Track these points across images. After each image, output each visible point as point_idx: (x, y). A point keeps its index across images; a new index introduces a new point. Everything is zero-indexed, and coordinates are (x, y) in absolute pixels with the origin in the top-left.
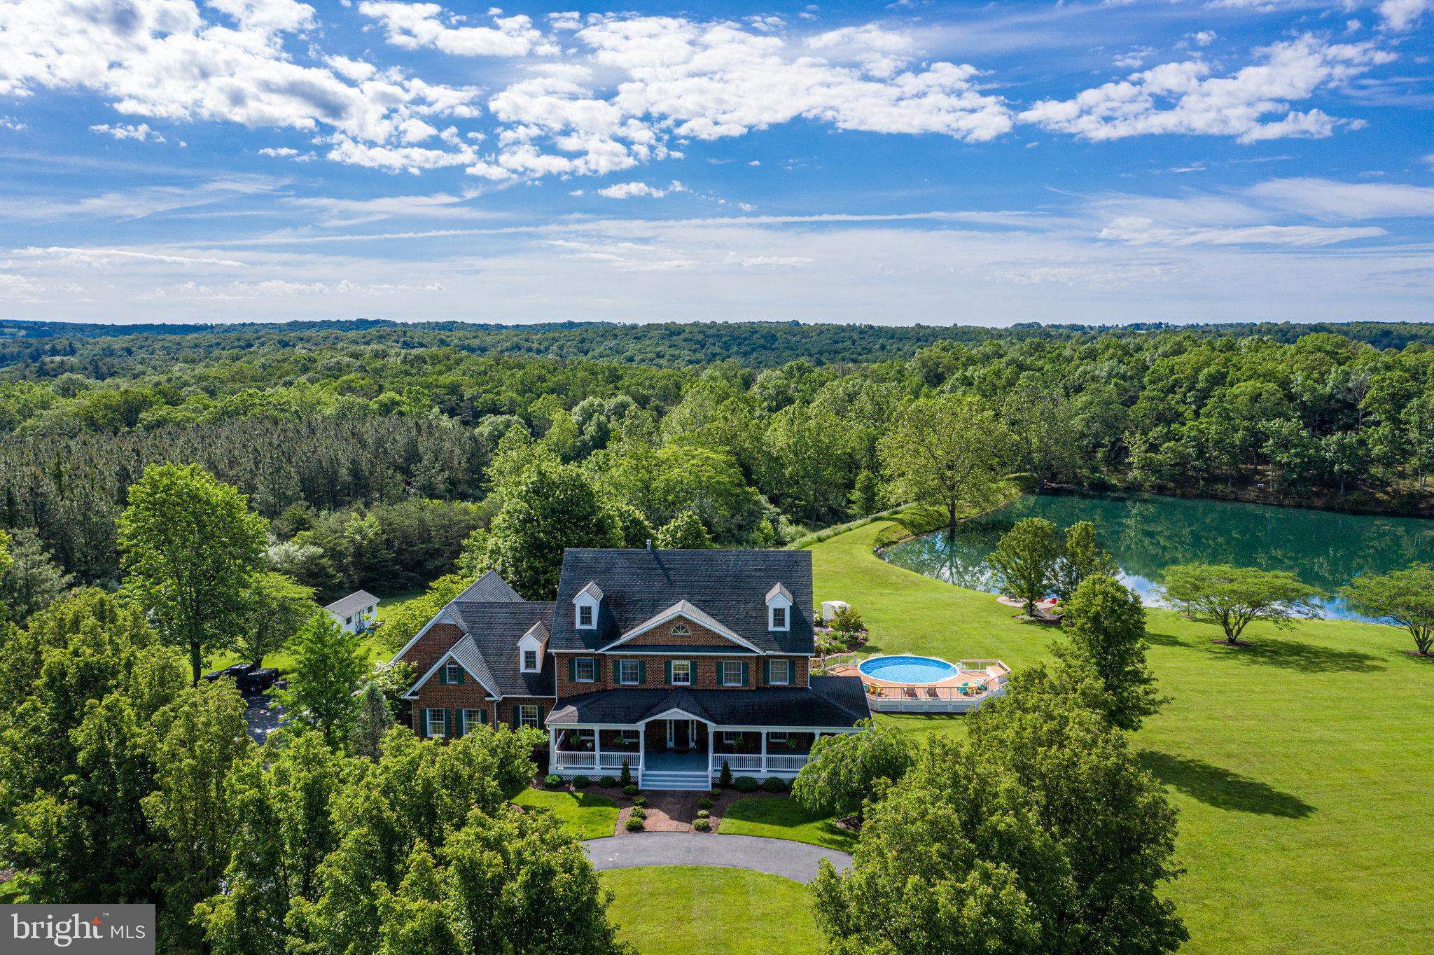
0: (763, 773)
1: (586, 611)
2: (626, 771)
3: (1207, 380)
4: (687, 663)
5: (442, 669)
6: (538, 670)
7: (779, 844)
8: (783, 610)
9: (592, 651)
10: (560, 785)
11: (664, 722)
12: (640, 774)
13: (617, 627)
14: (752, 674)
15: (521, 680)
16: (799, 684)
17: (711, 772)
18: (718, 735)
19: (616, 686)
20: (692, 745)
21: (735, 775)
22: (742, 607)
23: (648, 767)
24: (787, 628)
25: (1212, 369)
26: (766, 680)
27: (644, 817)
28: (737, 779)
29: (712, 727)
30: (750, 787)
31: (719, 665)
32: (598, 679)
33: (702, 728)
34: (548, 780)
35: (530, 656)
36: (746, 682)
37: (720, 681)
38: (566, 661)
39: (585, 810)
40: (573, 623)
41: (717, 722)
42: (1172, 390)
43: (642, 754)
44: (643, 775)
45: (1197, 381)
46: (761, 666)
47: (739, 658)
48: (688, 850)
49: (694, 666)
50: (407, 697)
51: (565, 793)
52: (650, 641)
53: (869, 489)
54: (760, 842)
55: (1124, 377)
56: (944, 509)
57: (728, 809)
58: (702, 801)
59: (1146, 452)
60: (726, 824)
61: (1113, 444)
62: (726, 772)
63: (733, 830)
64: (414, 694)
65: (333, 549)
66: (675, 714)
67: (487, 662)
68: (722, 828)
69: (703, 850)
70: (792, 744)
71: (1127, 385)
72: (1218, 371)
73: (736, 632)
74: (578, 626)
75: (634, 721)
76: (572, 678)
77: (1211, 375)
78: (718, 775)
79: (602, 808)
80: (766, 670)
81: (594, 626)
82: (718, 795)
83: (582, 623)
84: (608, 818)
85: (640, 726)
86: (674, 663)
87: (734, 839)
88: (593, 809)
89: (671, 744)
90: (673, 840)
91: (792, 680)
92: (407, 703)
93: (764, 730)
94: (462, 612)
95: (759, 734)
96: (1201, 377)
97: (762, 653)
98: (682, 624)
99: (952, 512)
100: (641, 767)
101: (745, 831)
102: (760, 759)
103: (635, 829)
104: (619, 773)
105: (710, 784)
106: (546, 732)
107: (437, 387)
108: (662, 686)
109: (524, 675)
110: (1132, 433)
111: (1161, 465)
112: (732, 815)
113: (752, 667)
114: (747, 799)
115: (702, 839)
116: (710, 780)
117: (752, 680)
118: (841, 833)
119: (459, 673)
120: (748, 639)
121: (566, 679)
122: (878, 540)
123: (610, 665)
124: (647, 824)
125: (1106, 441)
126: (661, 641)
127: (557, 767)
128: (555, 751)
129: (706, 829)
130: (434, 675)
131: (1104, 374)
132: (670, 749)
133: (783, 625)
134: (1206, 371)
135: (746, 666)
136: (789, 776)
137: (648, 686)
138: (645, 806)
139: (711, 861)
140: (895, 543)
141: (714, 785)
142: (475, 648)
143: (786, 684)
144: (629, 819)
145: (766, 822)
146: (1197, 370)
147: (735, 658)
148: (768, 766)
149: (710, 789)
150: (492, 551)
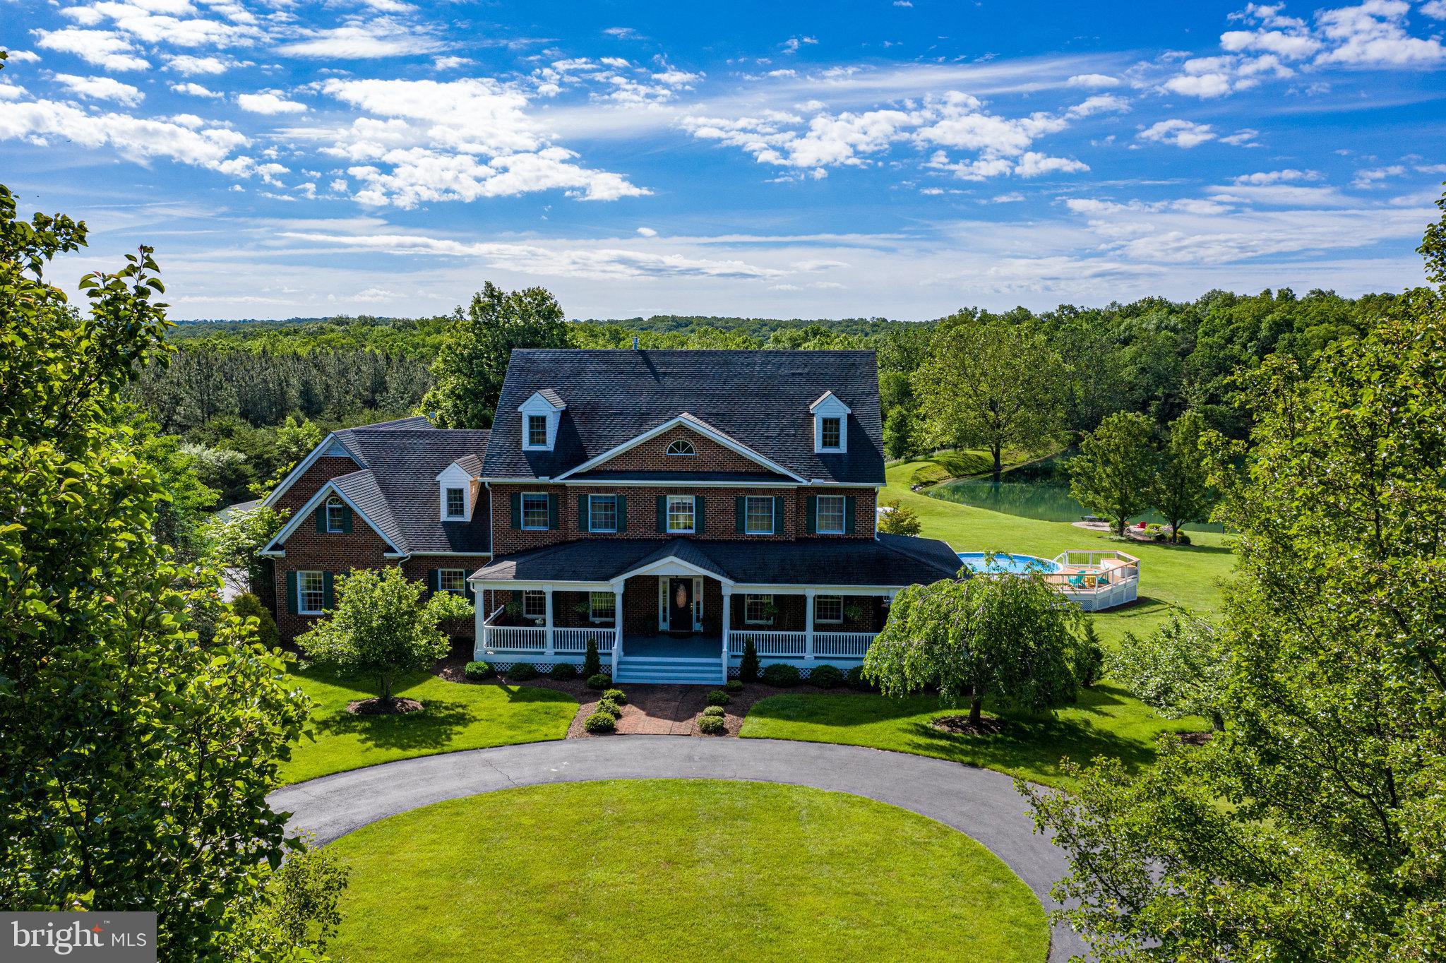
0: (808, 660)
1: (538, 423)
2: (592, 656)
3: (1271, 328)
4: (690, 499)
5: (320, 510)
6: (468, 516)
7: (844, 752)
8: (837, 421)
9: (544, 480)
10: (488, 676)
11: (654, 579)
12: (614, 661)
13: (583, 449)
14: (789, 516)
15: (441, 532)
16: (860, 532)
17: (727, 658)
18: (737, 599)
19: (583, 535)
20: (697, 627)
21: (764, 663)
22: (773, 422)
23: (628, 650)
24: (843, 449)
25: (1276, 316)
26: (811, 526)
27: (618, 716)
28: (768, 670)
29: (729, 587)
30: (786, 680)
31: (739, 503)
32: (554, 525)
33: (712, 588)
34: (470, 667)
35: (456, 496)
36: (780, 528)
37: (740, 528)
38: (506, 498)
39: (521, 707)
40: (518, 443)
41: (737, 580)
42: (1230, 340)
43: (618, 630)
44: (619, 663)
45: (1259, 329)
46: (804, 504)
47: (770, 491)
48: (690, 758)
49: (701, 502)
50: (265, 552)
51: (495, 687)
52: (634, 465)
53: (901, 426)
54: (813, 750)
55: (1174, 329)
56: (987, 455)
57: (753, 708)
58: (714, 694)
59: (1206, 403)
60: (752, 724)
61: (1168, 396)
62: (750, 658)
63: (763, 733)
64: (276, 547)
65: (259, 457)
66: (669, 566)
67: (393, 508)
68: (745, 730)
69: (713, 758)
70: (854, 613)
71: (1178, 338)
72: (1283, 318)
73: (765, 454)
74: (526, 446)
75: (606, 578)
76: (515, 524)
77: (1275, 322)
78: (738, 663)
79: (549, 704)
80: (811, 512)
81: (550, 445)
82: (739, 689)
83: (532, 442)
84: (559, 716)
85: (616, 585)
86: (672, 499)
87: (768, 745)
88: (538, 704)
89: (664, 626)
90: (665, 745)
91: (850, 529)
92: (267, 563)
93: (811, 591)
94: (362, 443)
95: (802, 599)
96: (1263, 326)
97: (805, 483)
98: (681, 439)
99: (997, 455)
100: (617, 648)
101: (788, 735)
102: (803, 639)
103: (602, 729)
104: (582, 660)
105: (725, 674)
106: (471, 596)
107: (424, 346)
108: (651, 535)
109: (445, 524)
110: (1191, 383)
111: (1224, 416)
112: (760, 713)
113: (790, 505)
114: (783, 696)
115: (713, 744)
116: (725, 669)
117: (789, 526)
118: (941, 736)
119: (346, 515)
120: (783, 463)
121: (506, 525)
122: (914, 478)
123: (573, 503)
124: (621, 725)
125: (1159, 393)
126: (650, 465)
127: (484, 650)
128: (484, 630)
129: (719, 731)
130: (308, 520)
131: (1152, 326)
132: (663, 633)
133: (837, 444)
134: (1269, 318)
135: (780, 502)
136: (851, 665)
137: (630, 535)
138: (619, 701)
139: (728, 774)
140: (934, 483)
141: (729, 678)
142: (377, 489)
143: (840, 532)
144: (591, 716)
145: (818, 722)
146: (1259, 320)
147: (763, 491)
148: (815, 650)
149: (724, 682)
150: (429, 404)
